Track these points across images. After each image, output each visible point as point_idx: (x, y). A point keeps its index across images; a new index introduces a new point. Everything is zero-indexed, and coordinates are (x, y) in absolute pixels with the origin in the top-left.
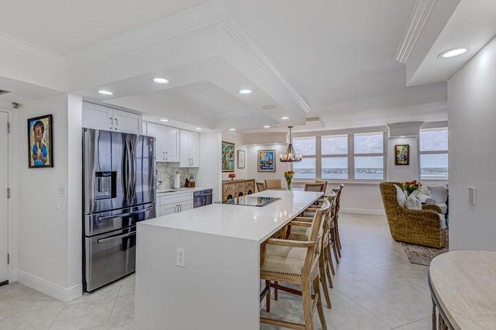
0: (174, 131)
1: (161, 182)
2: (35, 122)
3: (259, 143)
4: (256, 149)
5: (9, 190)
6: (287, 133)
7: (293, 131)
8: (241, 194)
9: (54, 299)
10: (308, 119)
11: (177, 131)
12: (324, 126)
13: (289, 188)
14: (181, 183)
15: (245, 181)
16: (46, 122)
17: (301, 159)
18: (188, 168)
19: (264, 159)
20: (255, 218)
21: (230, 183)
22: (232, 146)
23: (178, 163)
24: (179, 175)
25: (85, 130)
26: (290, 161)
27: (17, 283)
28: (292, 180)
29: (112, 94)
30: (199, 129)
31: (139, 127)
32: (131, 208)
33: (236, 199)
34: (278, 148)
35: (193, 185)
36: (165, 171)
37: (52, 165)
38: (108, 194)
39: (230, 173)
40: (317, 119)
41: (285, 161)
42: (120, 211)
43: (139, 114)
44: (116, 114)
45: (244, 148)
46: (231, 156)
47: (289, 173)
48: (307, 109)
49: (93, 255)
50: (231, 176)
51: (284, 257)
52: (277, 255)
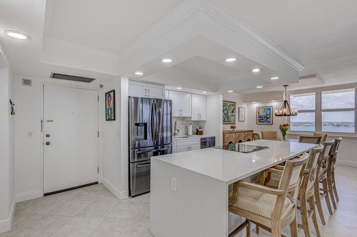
0: (188, 96)
1: (178, 130)
2: (108, 95)
3: (257, 101)
4: (256, 105)
5: (98, 132)
6: (283, 92)
7: (288, 89)
8: (240, 141)
9: (115, 197)
10: (301, 78)
11: (190, 95)
12: (324, 83)
13: (284, 139)
14: (193, 131)
15: (244, 132)
16: (112, 94)
17: (296, 114)
18: (198, 121)
19: (261, 114)
20: (254, 161)
21: (231, 133)
22: (234, 104)
23: (191, 118)
24: (191, 126)
25: (129, 97)
26: (285, 115)
27: (102, 184)
28: (287, 132)
29: (142, 74)
30: (205, 92)
31: (163, 94)
32: (159, 147)
33: (237, 145)
34: (275, 105)
35: (201, 133)
36: (182, 123)
37: (114, 119)
38: (142, 137)
39: (231, 125)
40: (314, 76)
41: (280, 115)
42: (153, 148)
43: (162, 85)
44: (149, 86)
45: (245, 106)
46: (233, 112)
47: (284, 125)
48: (300, 68)
49: (137, 174)
50: (233, 127)
51: (257, 199)
52: (250, 197)
